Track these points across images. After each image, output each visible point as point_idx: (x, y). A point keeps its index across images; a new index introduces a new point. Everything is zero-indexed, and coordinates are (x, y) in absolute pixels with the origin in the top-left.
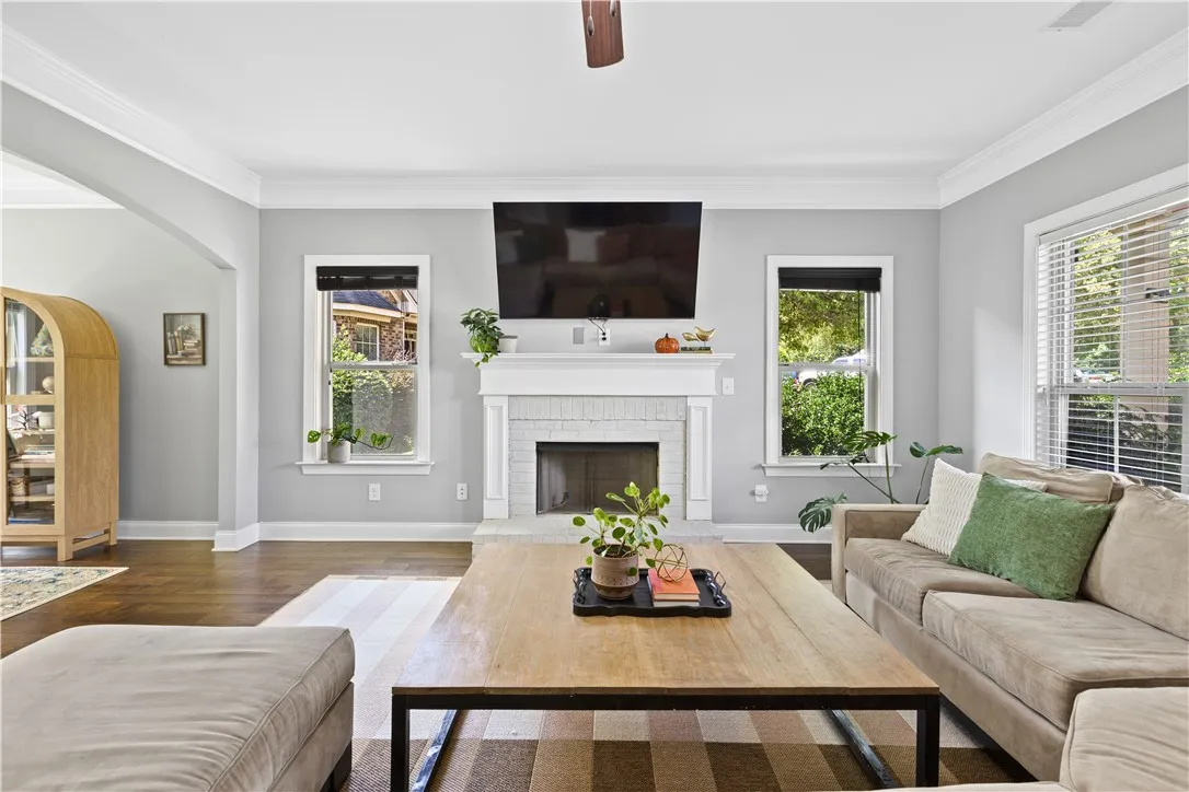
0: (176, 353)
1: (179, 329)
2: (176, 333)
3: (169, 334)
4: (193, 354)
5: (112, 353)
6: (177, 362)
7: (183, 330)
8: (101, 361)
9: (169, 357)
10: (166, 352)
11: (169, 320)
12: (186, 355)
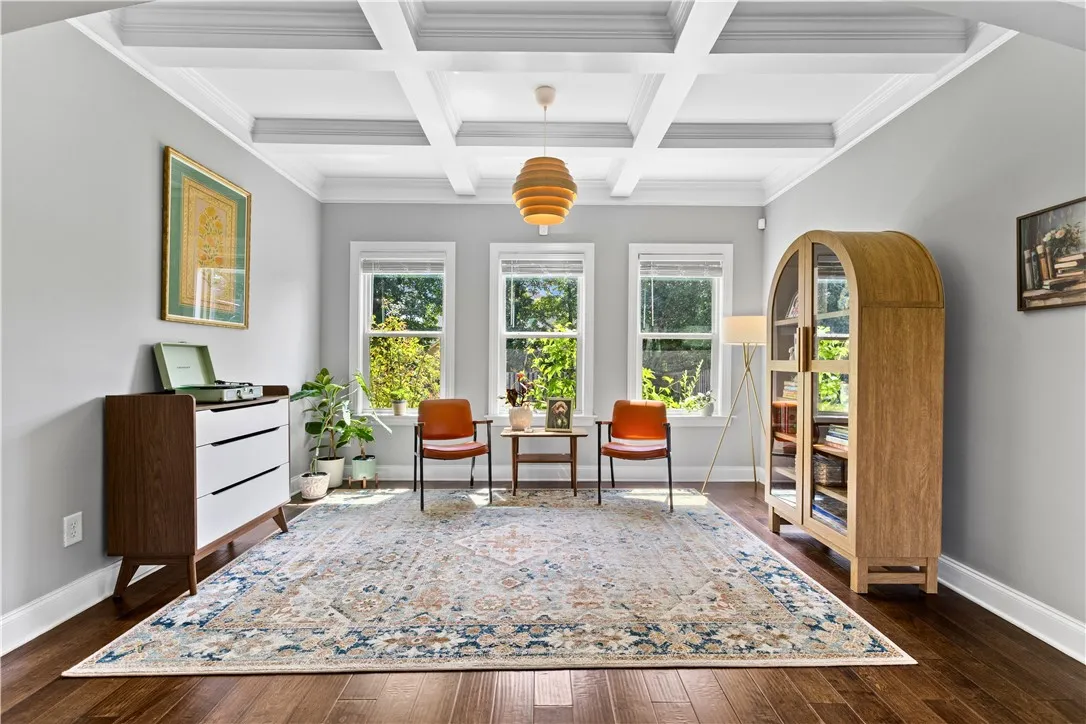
0: (1040, 286)
1: (1047, 238)
2: (1040, 249)
3: (1027, 254)
4: (1075, 282)
5: (933, 299)
6: (1041, 303)
7: (1053, 239)
8: (915, 311)
9: (1026, 294)
10: (1022, 287)
11: (1028, 227)
12: (1059, 288)
